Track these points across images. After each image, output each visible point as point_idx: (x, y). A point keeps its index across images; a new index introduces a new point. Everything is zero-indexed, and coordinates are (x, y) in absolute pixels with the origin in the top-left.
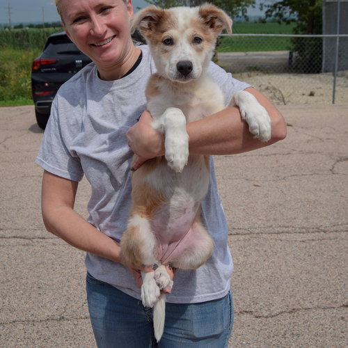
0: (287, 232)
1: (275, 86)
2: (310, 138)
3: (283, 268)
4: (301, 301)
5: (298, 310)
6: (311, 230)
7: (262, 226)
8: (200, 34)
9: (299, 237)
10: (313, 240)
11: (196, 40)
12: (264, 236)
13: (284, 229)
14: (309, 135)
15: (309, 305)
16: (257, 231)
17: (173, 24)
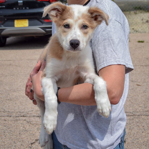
8: (87, 23)
11: (84, 27)
12: (143, 117)
16: (138, 114)
17: (71, 16)
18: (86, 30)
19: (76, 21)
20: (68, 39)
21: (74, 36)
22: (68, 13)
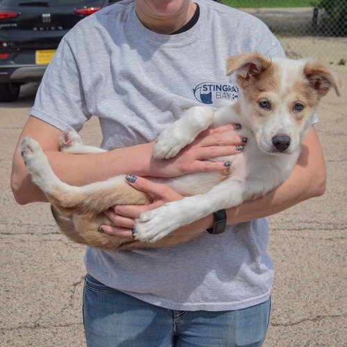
0: (310, 229)
1: (296, 52)
2: (339, 116)
3: (305, 269)
4: (327, 307)
5: (324, 317)
6: (340, 226)
7: (279, 220)
9: (325, 235)
10: (342, 238)
12: (282, 232)
13: (307, 225)
14: (338, 113)
15: (337, 312)
16: (273, 227)
17: (274, 85)
19: (284, 97)
20: (269, 133)
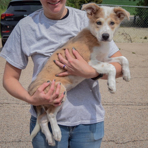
0: (132, 105)
1: (127, 33)
2: (144, 60)
4: (138, 137)
6: (144, 104)
8: (114, 21)
10: (145, 109)
11: (112, 23)
12: (120, 106)
14: (144, 58)
16: (117, 104)
17: (102, 15)
18: (113, 26)
19: (106, 19)
20: (101, 33)
21: (105, 31)
22: (100, 13)
